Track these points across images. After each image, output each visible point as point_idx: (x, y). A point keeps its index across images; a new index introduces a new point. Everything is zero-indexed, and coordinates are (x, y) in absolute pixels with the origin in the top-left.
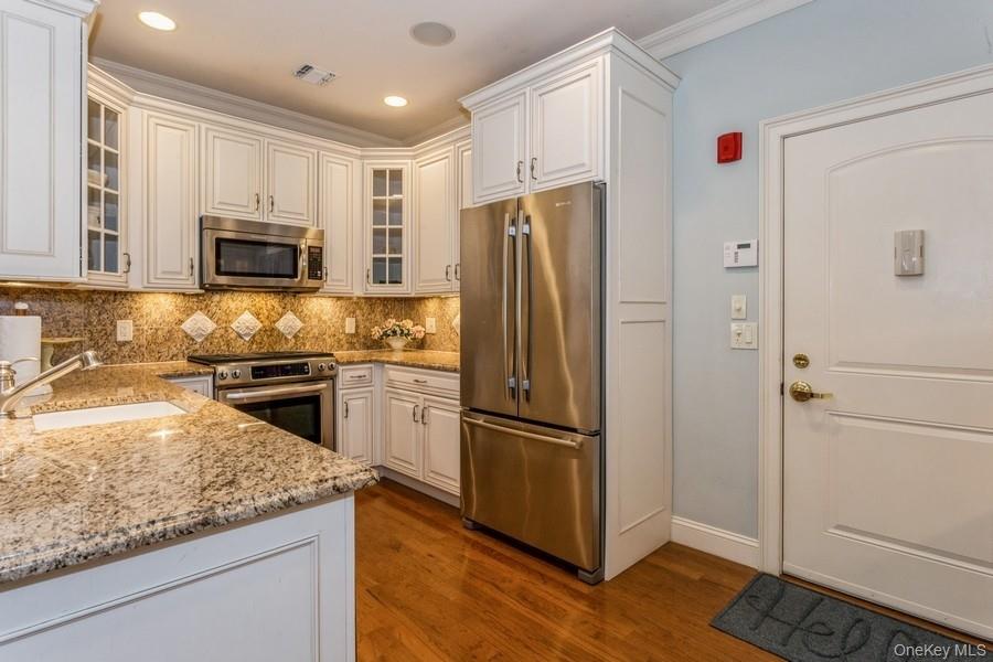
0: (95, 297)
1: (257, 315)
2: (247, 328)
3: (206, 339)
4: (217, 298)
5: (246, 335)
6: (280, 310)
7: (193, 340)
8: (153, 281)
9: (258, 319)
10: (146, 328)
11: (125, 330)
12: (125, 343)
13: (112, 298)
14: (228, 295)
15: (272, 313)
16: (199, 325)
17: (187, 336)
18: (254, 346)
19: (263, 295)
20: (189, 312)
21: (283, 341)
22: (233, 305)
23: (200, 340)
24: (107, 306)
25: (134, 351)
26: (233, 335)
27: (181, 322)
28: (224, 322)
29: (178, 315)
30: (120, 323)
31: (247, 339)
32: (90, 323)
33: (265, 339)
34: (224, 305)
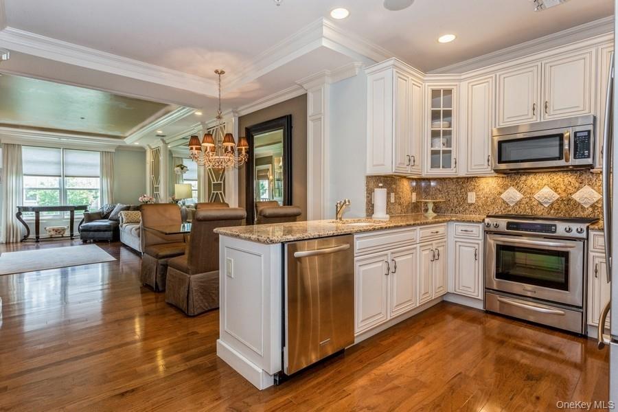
0: (459, 180)
1: (556, 189)
2: (546, 198)
3: (516, 204)
4: (524, 178)
5: (546, 203)
6: (577, 185)
7: (508, 204)
8: (470, 170)
9: (556, 191)
10: (481, 196)
11: (472, 197)
12: (472, 204)
13: (466, 181)
14: (532, 176)
15: (570, 187)
16: (511, 195)
17: (504, 202)
18: (552, 211)
19: (561, 174)
20: (505, 187)
21: (580, 209)
22: (535, 183)
23: (511, 205)
24: (464, 185)
25: (475, 208)
26: (535, 203)
27: (501, 193)
28: (529, 194)
29: (499, 189)
30: (469, 194)
31: (546, 206)
32: (457, 193)
33: (562, 206)
34: (529, 182)
